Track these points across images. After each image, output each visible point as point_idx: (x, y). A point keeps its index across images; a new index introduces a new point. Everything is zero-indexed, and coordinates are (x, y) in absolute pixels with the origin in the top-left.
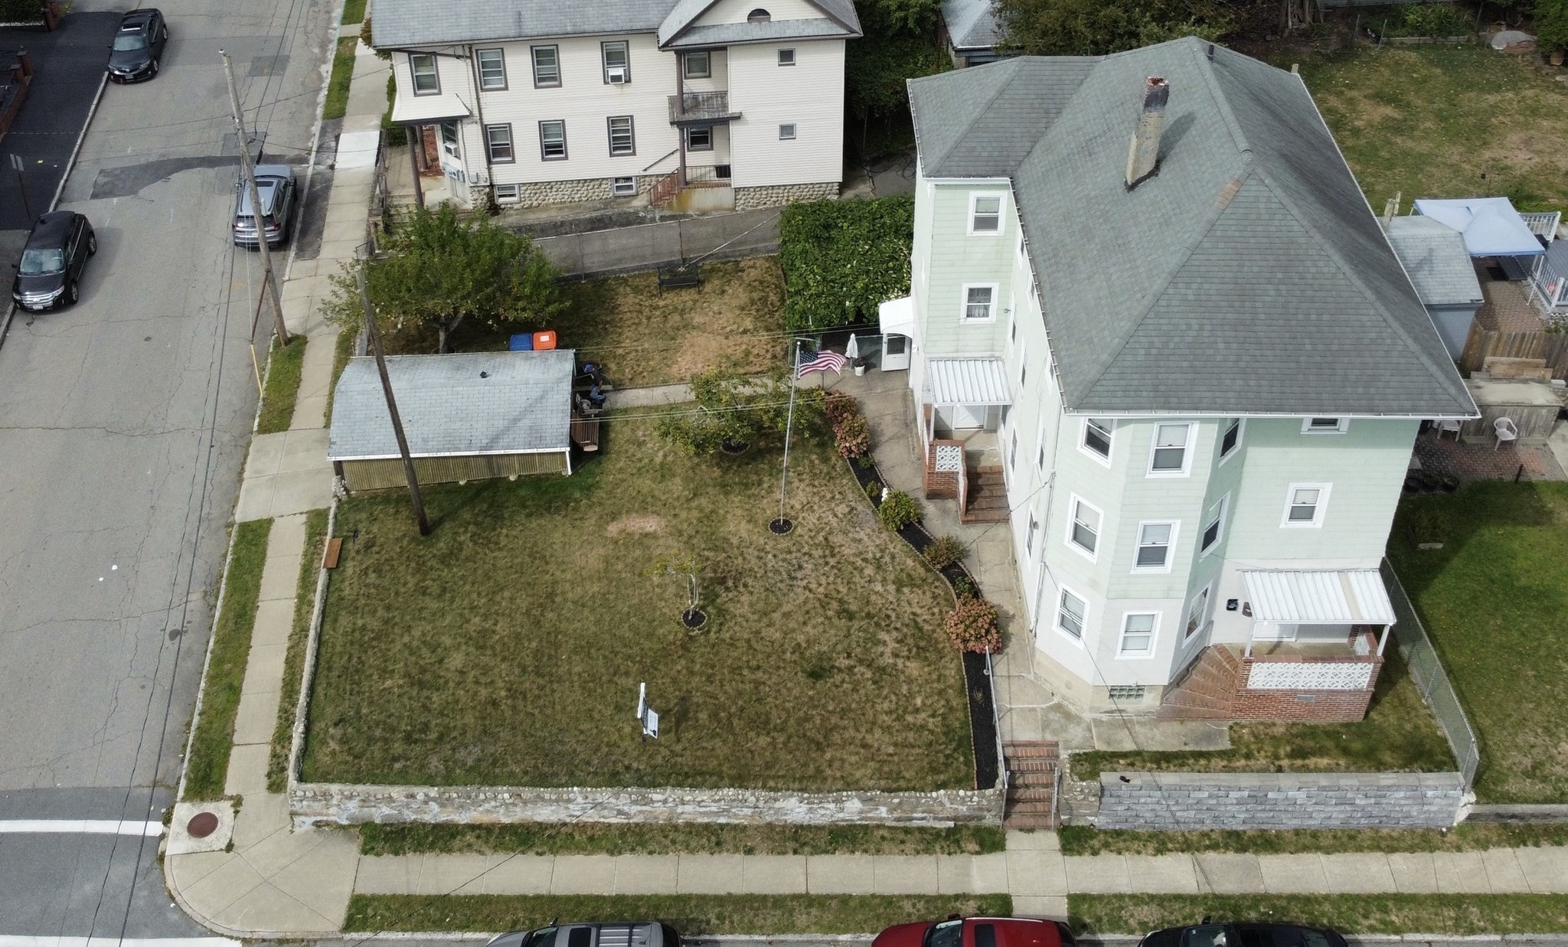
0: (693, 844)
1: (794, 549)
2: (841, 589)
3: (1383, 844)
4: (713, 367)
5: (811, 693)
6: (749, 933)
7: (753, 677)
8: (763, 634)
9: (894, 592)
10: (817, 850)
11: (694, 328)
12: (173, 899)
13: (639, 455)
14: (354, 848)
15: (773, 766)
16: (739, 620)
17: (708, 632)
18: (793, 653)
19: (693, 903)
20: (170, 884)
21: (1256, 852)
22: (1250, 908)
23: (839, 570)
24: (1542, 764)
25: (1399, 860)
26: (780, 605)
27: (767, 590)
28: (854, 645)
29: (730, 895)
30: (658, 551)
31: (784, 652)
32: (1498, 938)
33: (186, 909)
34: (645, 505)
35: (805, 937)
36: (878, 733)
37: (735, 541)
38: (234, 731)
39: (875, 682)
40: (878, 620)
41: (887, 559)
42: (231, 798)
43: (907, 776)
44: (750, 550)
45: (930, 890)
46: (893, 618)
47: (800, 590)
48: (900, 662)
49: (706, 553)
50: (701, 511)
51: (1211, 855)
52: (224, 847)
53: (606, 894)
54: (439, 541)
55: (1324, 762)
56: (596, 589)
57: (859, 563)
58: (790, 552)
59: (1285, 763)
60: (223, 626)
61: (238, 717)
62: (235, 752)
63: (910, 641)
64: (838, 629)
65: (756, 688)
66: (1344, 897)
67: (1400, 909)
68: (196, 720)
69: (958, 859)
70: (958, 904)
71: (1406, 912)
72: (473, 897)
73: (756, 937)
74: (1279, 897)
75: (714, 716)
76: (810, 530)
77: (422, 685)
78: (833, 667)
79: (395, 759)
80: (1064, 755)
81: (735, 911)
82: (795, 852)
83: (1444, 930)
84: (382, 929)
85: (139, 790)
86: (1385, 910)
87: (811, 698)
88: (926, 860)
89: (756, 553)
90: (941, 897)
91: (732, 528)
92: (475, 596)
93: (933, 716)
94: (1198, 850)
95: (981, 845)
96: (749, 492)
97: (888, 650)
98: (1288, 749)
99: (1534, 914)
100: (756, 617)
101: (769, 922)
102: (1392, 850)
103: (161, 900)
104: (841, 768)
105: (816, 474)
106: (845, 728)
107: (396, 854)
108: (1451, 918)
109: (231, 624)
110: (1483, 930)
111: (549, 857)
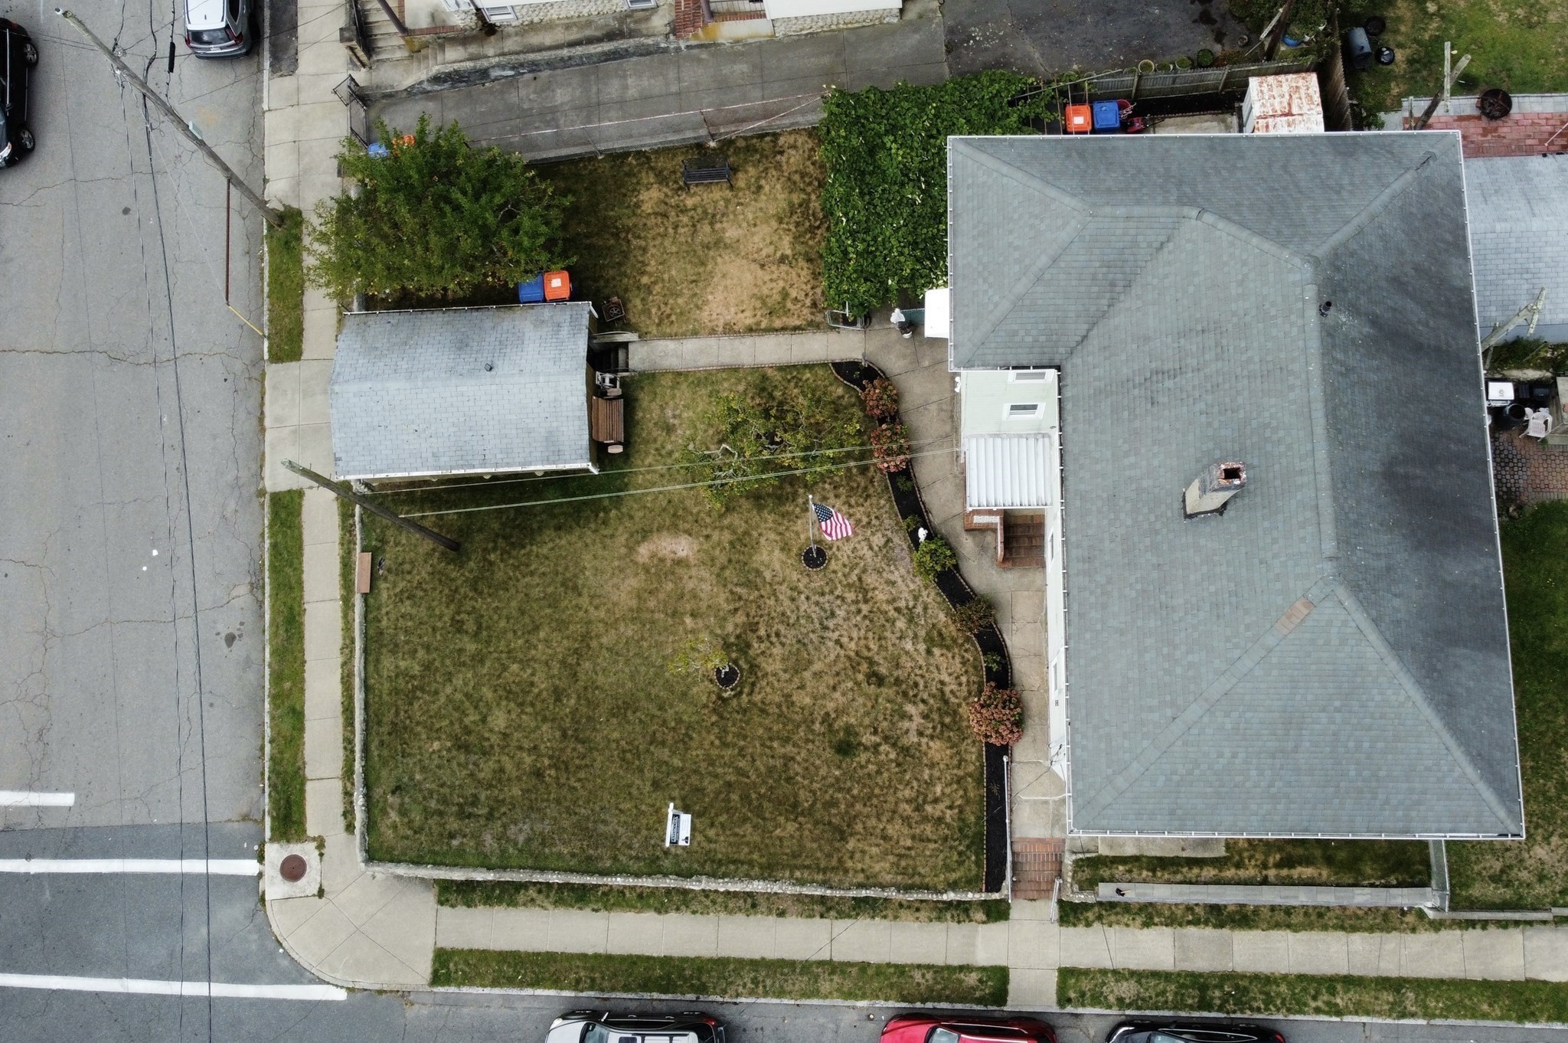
0: (731, 905)
1: (827, 590)
2: (872, 646)
3: (1347, 924)
4: (748, 314)
5: (837, 773)
6: (778, 997)
7: (783, 750)
8: (794, 698)
9: (923, 653)
10: (841, 915)
11: (726, 247)
12: (281, 944)
13: (669, 447)
14: (430, 897)
15: (800, 856)
16: (771, 679)
17: (741, 693)
18: (822, 723)
19: (732, 967)
20: (275, 929)
21: (1232, 928)
22: (1216, 987)
23: (871, 621)
24: (1510, 867)
25: (1358, 940)
26: (810, 662)
27: (799, 641)
28: (881, 717)
29: (763, 959)
30: (690, 585)
31: (813, 722)
32: (1422, 1022)
33: (293, 955)
34: (675, 519)
35: (828, 1002)
36: (898, 823)
37: (768, 575)
38: (304, 763)
39: (899, 765)
40: (907, 690)
41: (919, 610)
42: (314, 839)
43: (922, 871)
44: (784, 587)
45: (939, 961)
46: (921, 687)
47: (830, 644)
48: (924, 740)
49: (738, 590)
50: (734, 532)
51: (1192, 930)
52: (316, 892)
53: (655, 955)
54: (469, 559)
55: (1308, 872)
56: (630, 633)
57: (892, 613)
58: (823, 594)
59: (1272, 873)
60: (275, 635)
61: (307, 746)
62: (309, 787)
63: (935, 716)
64: (868, 696)
65: (785, 765)
66: (1301, 978)
67: (1346, 992)
68: (268, 748)
69: (966, 927)
70: (962, 976)
71: (1350, 995)
72: (539, 954)
73: (785, 1001)
74: (1243, 976)
75: (745, 798)
76: (845, 566)
77: (465, 748)
78: (860, 744)
79: (452, 836)
80: (1069, 860)
81: (767, 976)
82: (822, 916)
83: (1380, 1013)
84: (464, 984)
85: (230, 824)
86: (1332, 992)
87: (837, 779)
88: (938, 926)
89: (789, 592)
90: (948, 968)
91: (765, 557)
92: (510, 635)
93: (951, 807)
94: (1180, 925)
95: (988, 915)
96: (783, 509)
97: (913, 726)
98: (1278, 857)
99: (1461, 1001)
100: (787, 676)
101: (797, 987)
102: (1354, 929)
103: (271, 945)
104: (862, 861)
105: (852, 488)
106: (868, 817)
107: (469, 906)
108: (1388, 1003)
109: (281, 632)
110: (1413, 1015)
111: (603, 913)
